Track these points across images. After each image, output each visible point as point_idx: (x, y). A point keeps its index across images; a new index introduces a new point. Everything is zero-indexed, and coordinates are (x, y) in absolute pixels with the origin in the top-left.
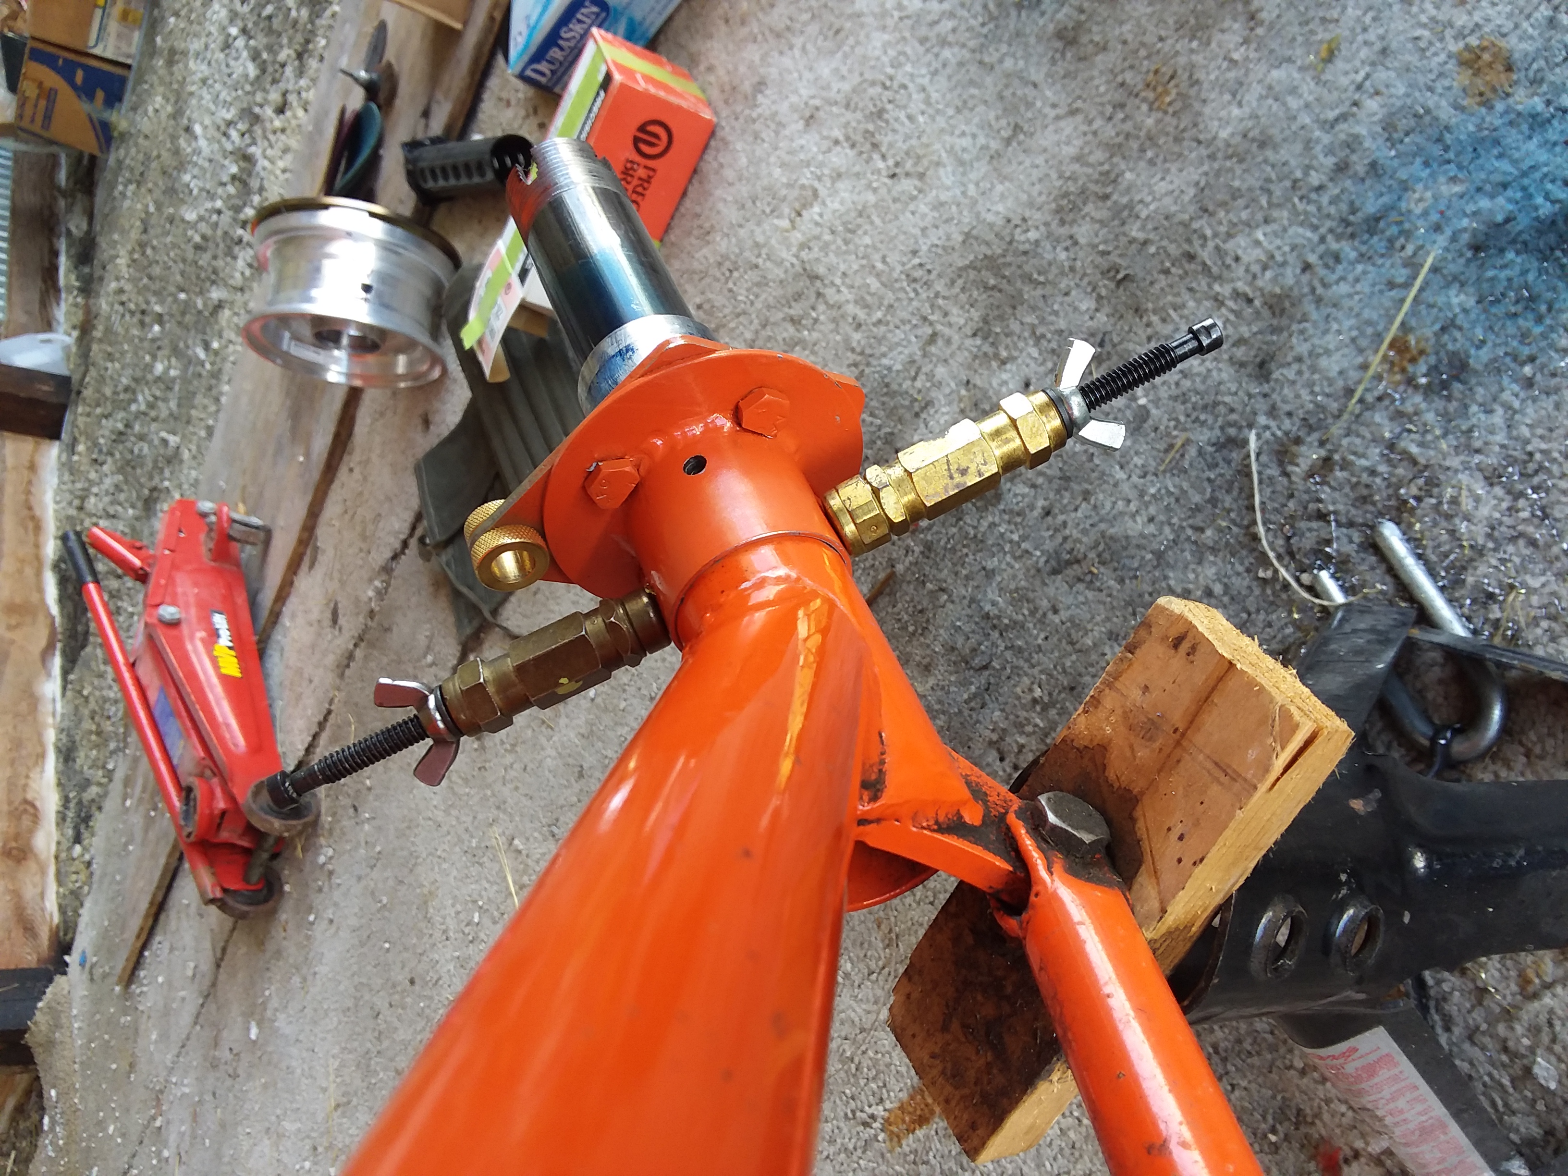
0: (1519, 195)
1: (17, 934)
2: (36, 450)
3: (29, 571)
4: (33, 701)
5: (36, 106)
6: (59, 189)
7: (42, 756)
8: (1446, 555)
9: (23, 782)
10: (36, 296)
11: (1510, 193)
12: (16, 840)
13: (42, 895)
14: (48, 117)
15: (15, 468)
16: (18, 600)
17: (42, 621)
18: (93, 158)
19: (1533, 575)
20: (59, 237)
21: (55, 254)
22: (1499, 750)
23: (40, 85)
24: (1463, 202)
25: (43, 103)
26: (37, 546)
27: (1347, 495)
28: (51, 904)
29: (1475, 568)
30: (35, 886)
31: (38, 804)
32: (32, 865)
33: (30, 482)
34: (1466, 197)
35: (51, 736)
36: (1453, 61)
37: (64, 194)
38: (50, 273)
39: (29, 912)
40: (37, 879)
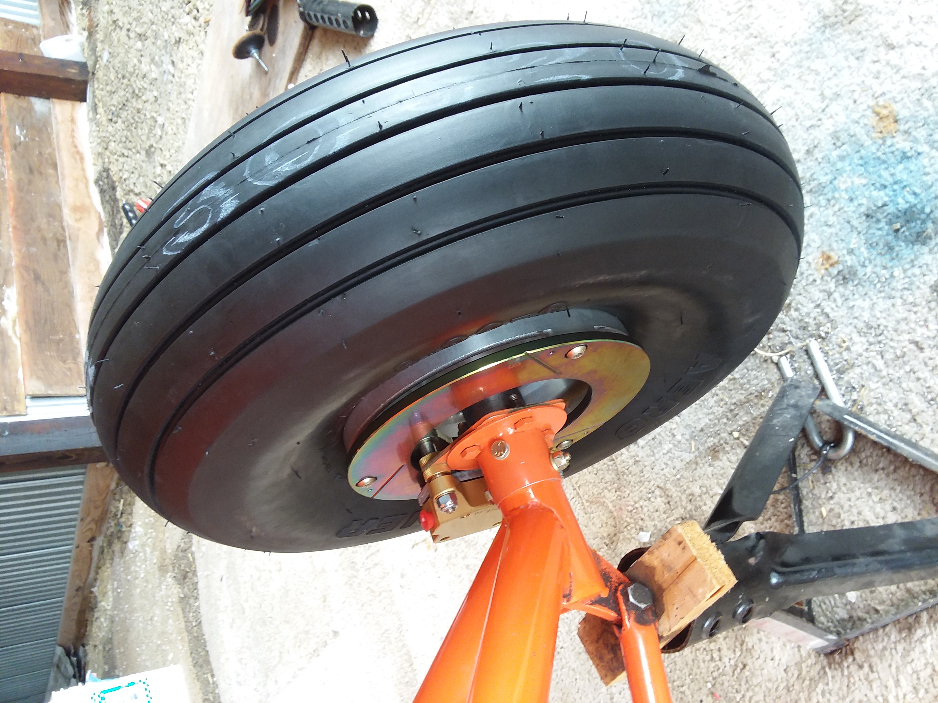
0: (891, 193)
2: (73, 110)
4: (97, 262)
8: (837, 364)
10: (57, 8)
11: (887, 190)
15: (63, 122)
16: (78, 204)
17: (94, 216)
19: (873, 383)
22: (849, 458)
24: (865, 189)
26: (84, 170)
27: (796, 324)
29: (849, 373)
33: (73, 130)
34: (867, 187)
36: (870, 110)
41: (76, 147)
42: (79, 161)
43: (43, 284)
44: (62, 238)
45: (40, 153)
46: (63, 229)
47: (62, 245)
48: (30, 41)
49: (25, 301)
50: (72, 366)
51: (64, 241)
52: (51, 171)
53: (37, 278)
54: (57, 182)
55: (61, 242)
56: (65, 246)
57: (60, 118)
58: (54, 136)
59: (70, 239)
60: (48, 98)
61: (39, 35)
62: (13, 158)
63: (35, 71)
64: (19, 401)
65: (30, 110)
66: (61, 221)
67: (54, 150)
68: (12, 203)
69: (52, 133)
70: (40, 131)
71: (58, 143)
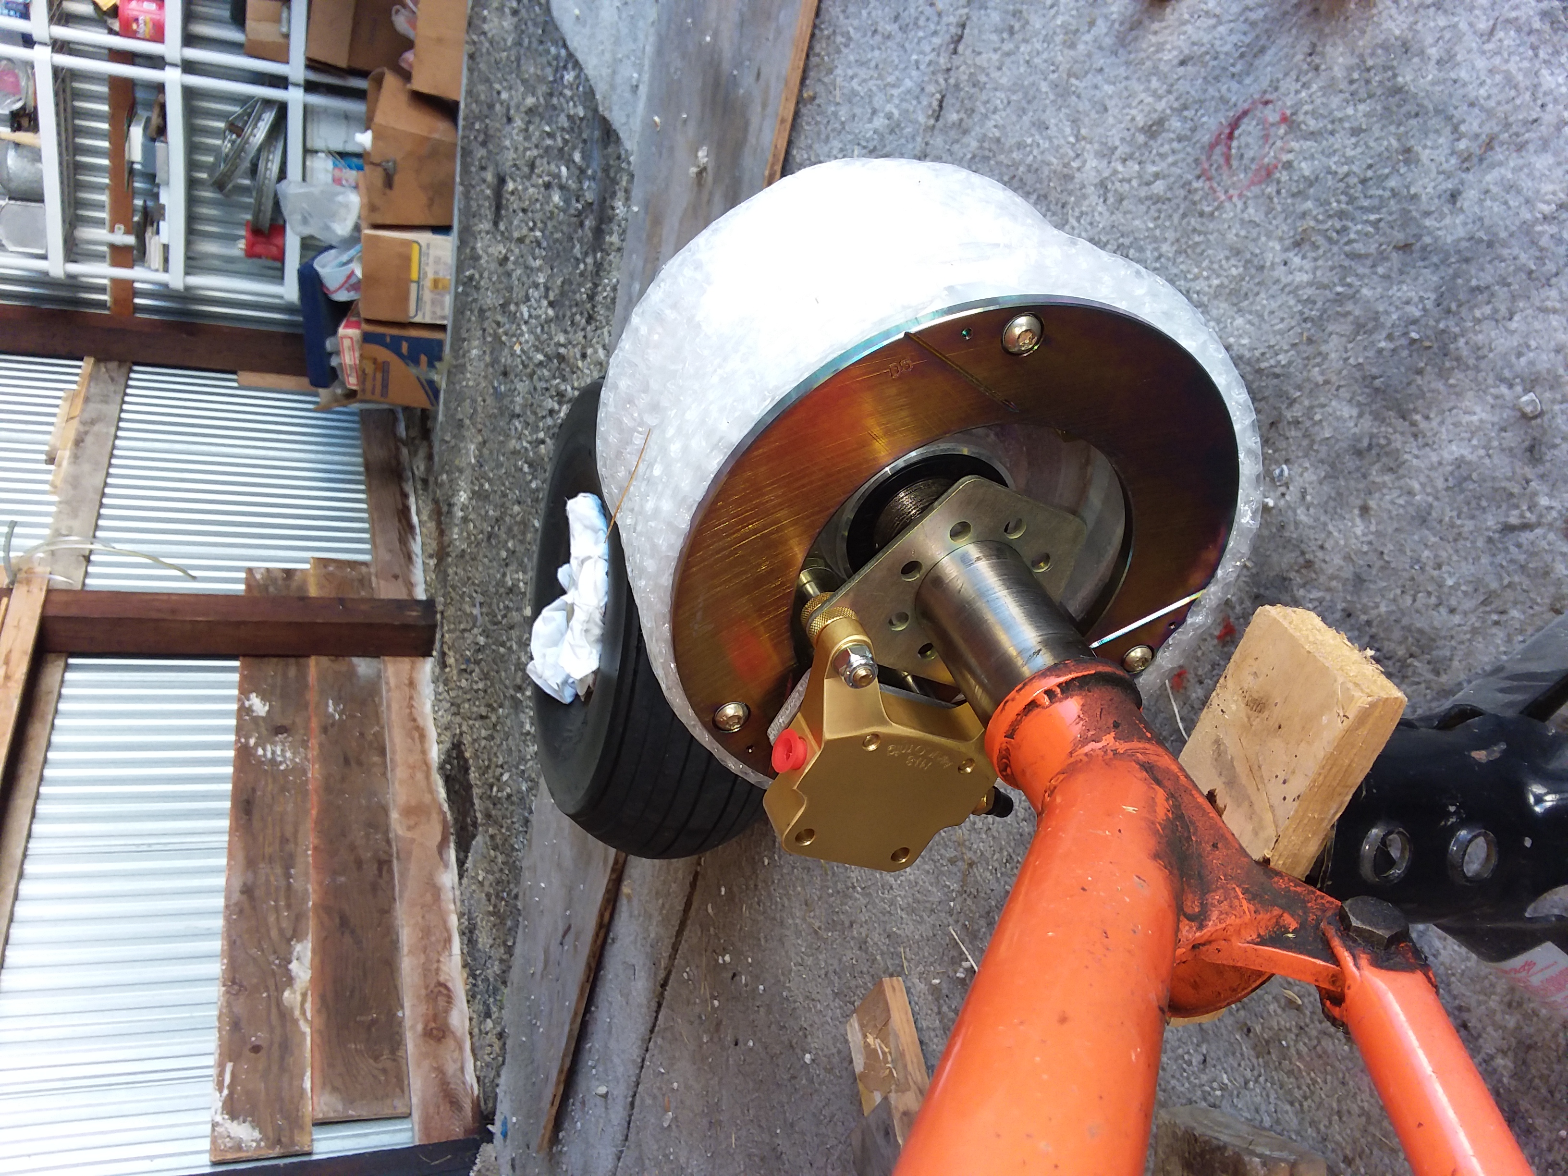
1: (445, 1108)
2: (413, 668)
3: (420, 776)
4: (436, 891)
5: (374, 379)
6: (401, 440)
7: (448, 940)
9: (435, 966)
10: (395, 536)
12: (435, 1021)
13: (462, 1069)
14: (385, 386)
15: (398, 687)
16: (413, 803)
17: (435, 819)
18: (424, 411)
20: (407, 481)
21: (405, 496)
23: (375, 361)
25: (379, 376)
26: (424, 752)
28: (470, 1077)
30: (454, 1061)
31: (450, 985)
32: (450, 1043)
33: (411, 698)
35: (453, 921)
37: (405, 444)
38: (404, 513)
39: (452, 1086)
40: (456, 1055)
41: (414, 720)
42: (417, 741)
43: (353, 932)
44: (385, 857)
45: (362, 734)
46: (388, 842)
47: (385, 868)
48: (356, 584)
49: (322, 962)
50: (389, 1065)
51: (389, 862)
52: (376, 759)
53: (344, 922)
54: (384, 774)
55: (384, 864)
56: (390, 871)
57: (392, 682)
58: (384, 708)
59: (398, 858)
60: (377, 656)
61: (370, 574)
62: (321, 745)
63: (360, 619)
64: (302, 1128)
65: (352, 673)
66: (386, 832)
67: (383, 728)
68: (314, 812)
69: (381, 703)
70: (363, 703)
71: (389, 718)
